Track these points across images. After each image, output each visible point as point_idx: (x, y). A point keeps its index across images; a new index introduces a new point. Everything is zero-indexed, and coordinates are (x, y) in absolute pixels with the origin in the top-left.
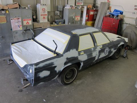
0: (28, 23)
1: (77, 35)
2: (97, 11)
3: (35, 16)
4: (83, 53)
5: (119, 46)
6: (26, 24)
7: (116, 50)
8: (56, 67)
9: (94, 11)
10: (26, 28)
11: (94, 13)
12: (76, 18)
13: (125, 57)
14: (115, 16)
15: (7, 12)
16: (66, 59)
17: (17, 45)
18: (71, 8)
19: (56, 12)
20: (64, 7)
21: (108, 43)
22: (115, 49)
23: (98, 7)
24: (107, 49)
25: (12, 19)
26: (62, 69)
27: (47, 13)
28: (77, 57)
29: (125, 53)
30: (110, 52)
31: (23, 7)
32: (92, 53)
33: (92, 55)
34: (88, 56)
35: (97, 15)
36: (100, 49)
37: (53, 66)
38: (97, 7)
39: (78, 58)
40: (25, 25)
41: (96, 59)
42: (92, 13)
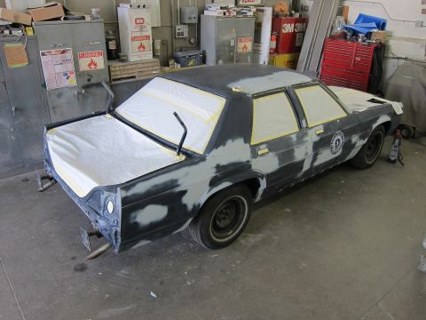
0: (95, 65)
1: (244, 94)
2: (304, 21)
3: (114, 42)
4: (267, 150)
5: (374, 126)
6: (88, 68)
7: (366, 140)
8: (184, 193)
9: (296, 21)
10: (89, 80)
11: (295, 27)
12: (241, 45)
13: (394, 162)
14: (361, 35)
15: (30, 32)
16: (215, 170)
17: (64, 131)
18: (225, 14)
19: (177, 27)
20: (201, 12)
21: (341, 119)
22: (362, 138)
23: (307, 10)
24: (339, 137)
25: (43, 55)
26: (203, 200)
27: (149, 32)
28: (248, 161)
29: (394, 148)
30: (348, 146)
31: (77, 15)
32: (293, 151)
33: (293, 157)
34: (282, 158)
35: (303, 33)
36: (317, 139)
37: (178, 190)
38: (304, 9)
39: (250, 166)
40: (84, 72)
41: (306, 167)
42: (288, 28)
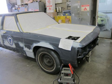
12: (83, 8)
19: (67, 3)
24: (11, 38)
27: (52, 4)
